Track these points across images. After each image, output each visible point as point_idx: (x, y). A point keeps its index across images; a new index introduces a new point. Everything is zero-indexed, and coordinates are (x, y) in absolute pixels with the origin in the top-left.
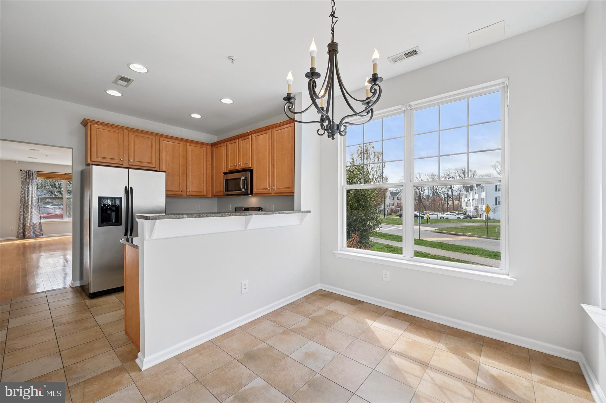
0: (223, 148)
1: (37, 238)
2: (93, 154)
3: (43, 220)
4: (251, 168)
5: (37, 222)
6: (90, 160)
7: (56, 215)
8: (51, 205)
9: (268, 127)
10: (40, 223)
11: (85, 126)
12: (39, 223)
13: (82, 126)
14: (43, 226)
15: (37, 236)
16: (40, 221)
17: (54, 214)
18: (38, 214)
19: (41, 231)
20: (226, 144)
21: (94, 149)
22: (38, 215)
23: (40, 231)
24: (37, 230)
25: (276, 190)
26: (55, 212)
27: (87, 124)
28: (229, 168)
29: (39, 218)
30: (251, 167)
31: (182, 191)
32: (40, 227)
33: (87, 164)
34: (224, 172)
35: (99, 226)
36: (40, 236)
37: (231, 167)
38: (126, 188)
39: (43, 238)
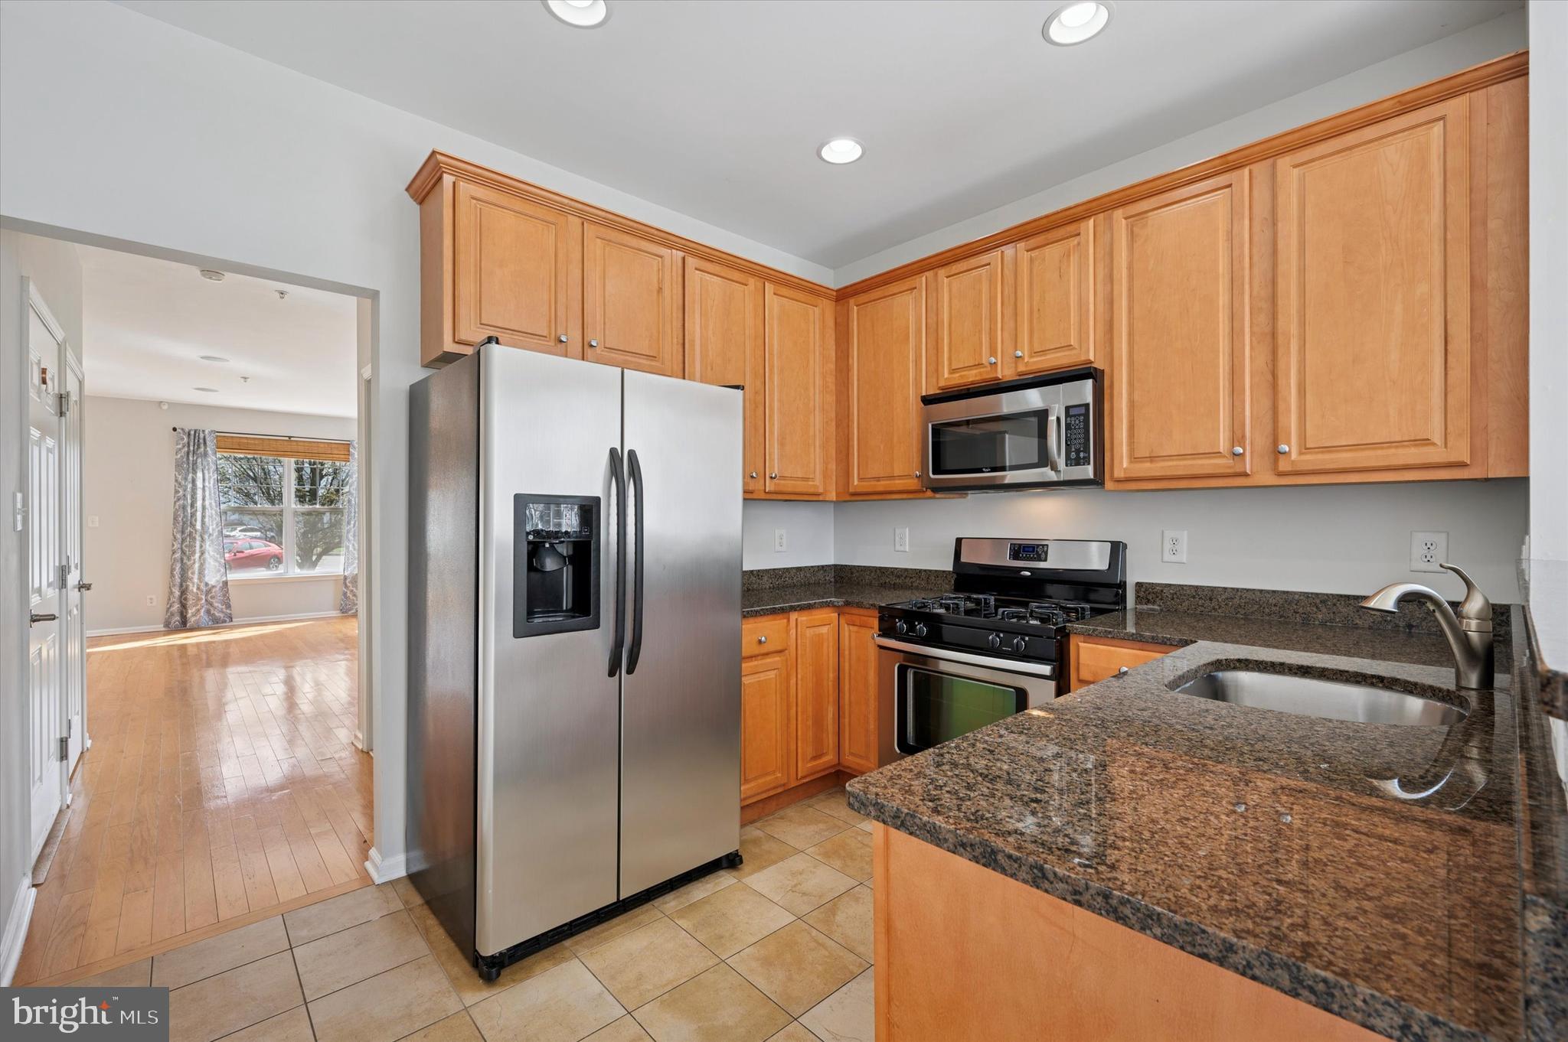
0: (908, 299)
1: (218, 628)
2: (463, 311)
3: (234, 576)
4: (1092, 362)
5: (218, 581)
6: (450, 338)
7: (252, 555)
8: (240, 531)
9: (1230, 158)
10: (226, 583)
11: (421, 203)
12: (221, 585)
13: (411, 200)
14: (232, 592)
15: (215, 624)
16: (224, 579)
17: (247, 555)
18: (218, 556)
19: (229, 606)
20: (924, 279)
21: (467, 288)
22: (219, 559)
23: (224, 607)
24: (216, 605)
25: (1294, 456)
26: (251, 548)
27: (440, 178)
28: (946, 376)
29: (223, 570)
30: (1092, 359)
31: (754, 475)
32: (224, 596)
33: (434, 356)
34: (924, 394)
35: (518, 634)
36: (225, 622)
37: (953, 371)
38: (613, 451)
39: (232, 628)
